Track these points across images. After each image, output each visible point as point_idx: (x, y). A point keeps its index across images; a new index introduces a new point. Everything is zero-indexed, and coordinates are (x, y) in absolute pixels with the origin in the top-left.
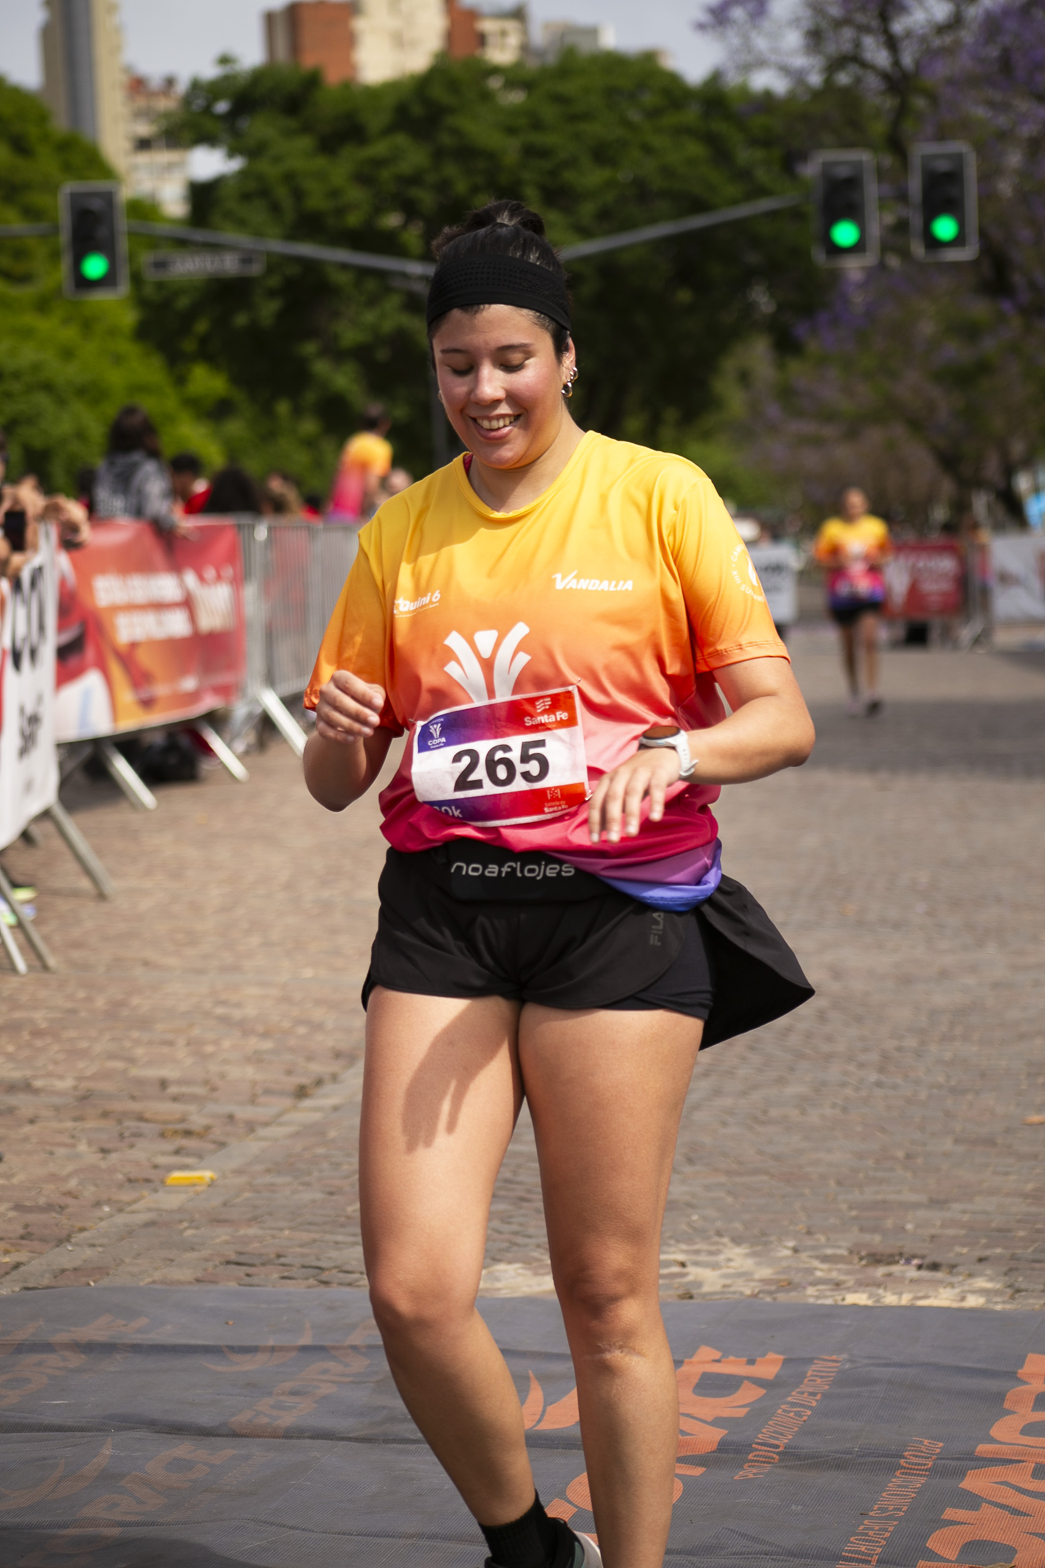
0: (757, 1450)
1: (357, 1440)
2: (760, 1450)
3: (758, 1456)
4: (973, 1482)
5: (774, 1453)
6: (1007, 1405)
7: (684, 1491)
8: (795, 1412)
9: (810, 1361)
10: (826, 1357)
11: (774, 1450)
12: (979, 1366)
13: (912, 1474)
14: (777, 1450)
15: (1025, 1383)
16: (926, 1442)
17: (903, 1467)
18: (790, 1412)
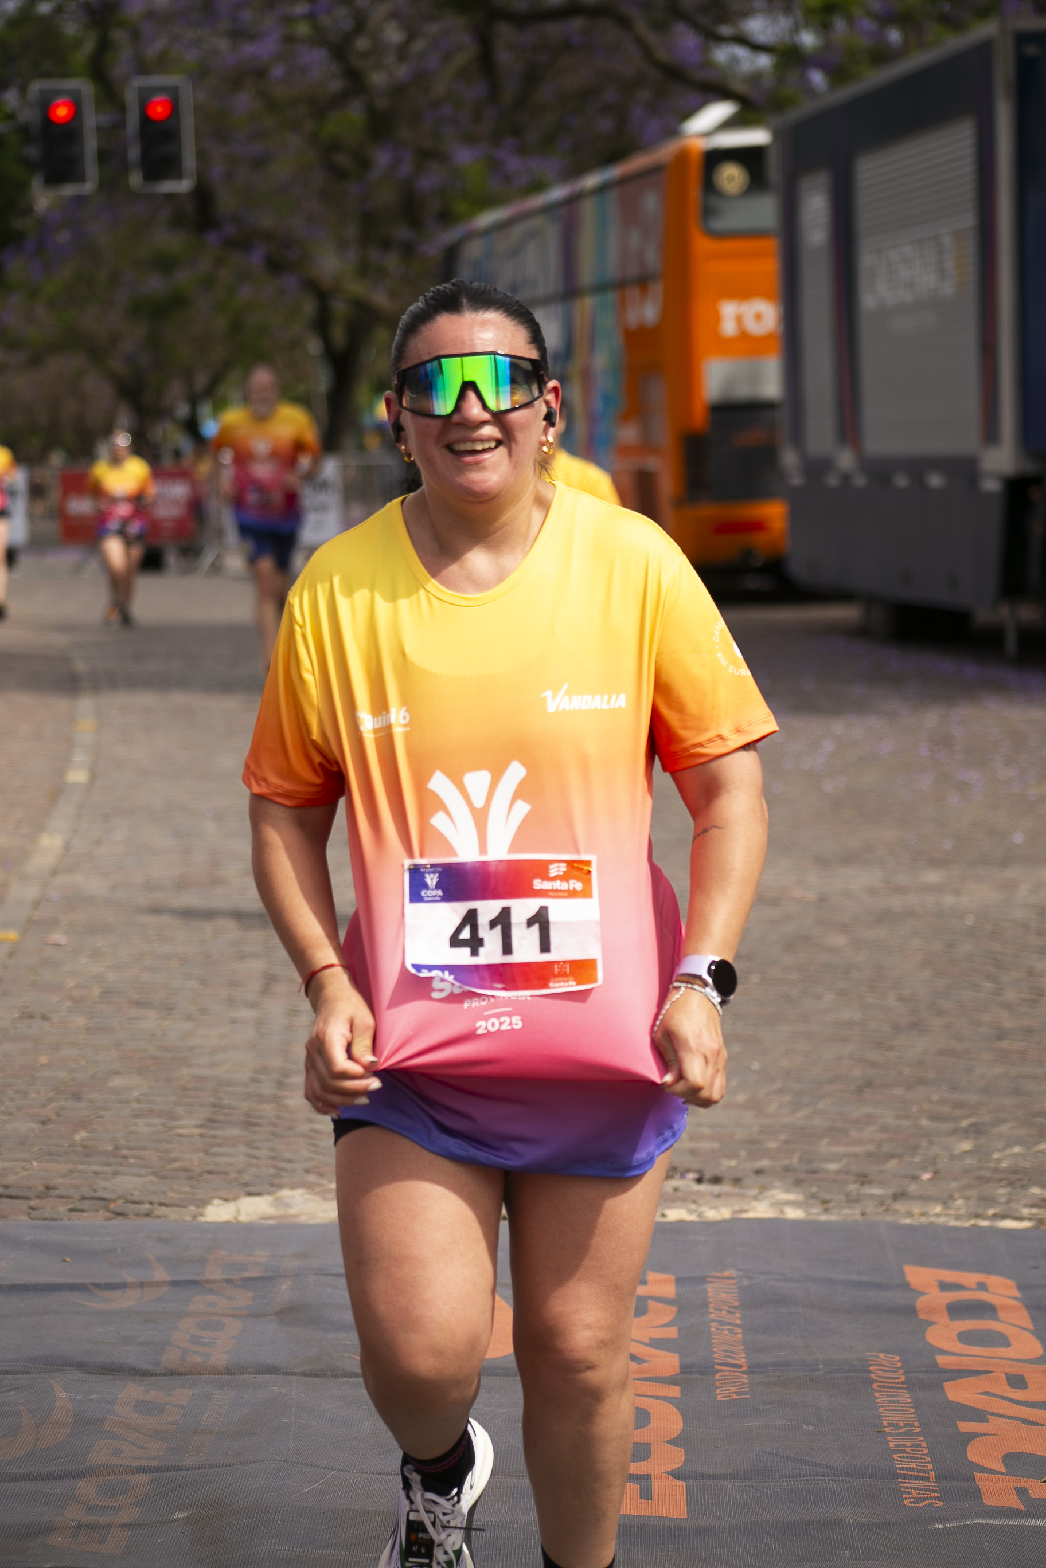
0: (721, 1371)
1: (304, 1374)
2: (724, 1371)
3: (725, 1376)
4: (957, 1392)
5: (740, 1372)
6: (922, 1316)
7: (682, 1414)
8: (729, 1330)
9: (703, 1280)
10: (718, 1274)
11: (738, 1370)
12: (866, 1278)
13: (890, 1388)
14: (741, 1370)
15: (922, 1294)
16: (882, 1355)
17: (877, 1381)
18: (723, 1330)
